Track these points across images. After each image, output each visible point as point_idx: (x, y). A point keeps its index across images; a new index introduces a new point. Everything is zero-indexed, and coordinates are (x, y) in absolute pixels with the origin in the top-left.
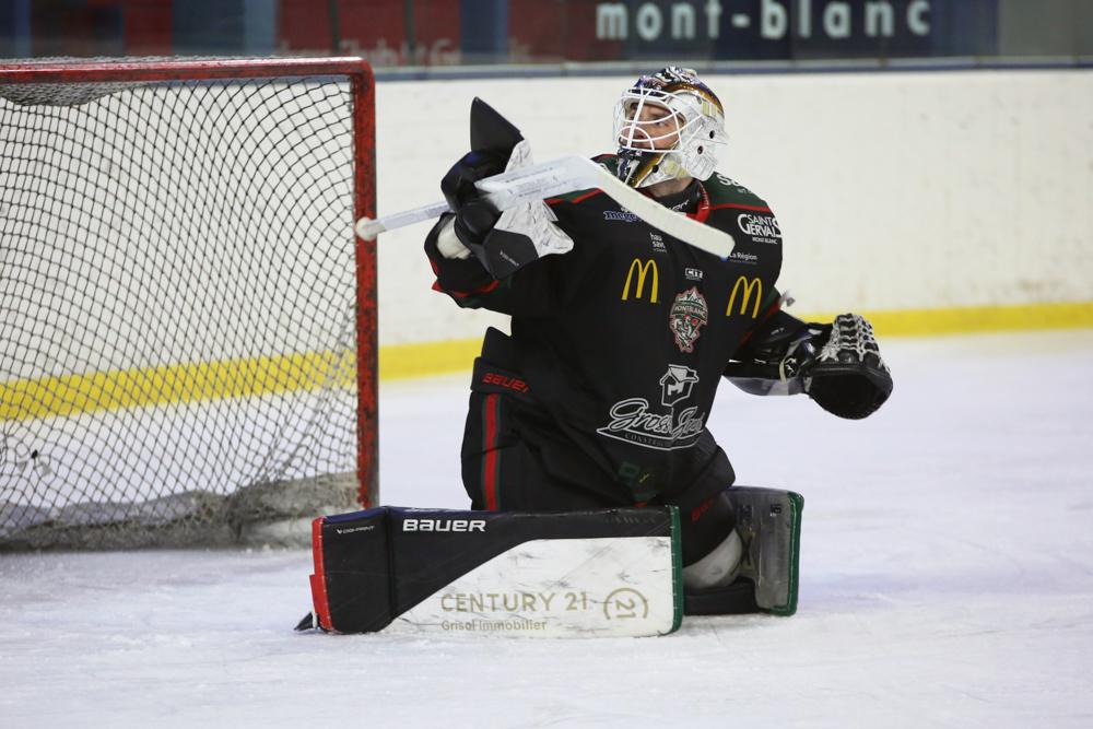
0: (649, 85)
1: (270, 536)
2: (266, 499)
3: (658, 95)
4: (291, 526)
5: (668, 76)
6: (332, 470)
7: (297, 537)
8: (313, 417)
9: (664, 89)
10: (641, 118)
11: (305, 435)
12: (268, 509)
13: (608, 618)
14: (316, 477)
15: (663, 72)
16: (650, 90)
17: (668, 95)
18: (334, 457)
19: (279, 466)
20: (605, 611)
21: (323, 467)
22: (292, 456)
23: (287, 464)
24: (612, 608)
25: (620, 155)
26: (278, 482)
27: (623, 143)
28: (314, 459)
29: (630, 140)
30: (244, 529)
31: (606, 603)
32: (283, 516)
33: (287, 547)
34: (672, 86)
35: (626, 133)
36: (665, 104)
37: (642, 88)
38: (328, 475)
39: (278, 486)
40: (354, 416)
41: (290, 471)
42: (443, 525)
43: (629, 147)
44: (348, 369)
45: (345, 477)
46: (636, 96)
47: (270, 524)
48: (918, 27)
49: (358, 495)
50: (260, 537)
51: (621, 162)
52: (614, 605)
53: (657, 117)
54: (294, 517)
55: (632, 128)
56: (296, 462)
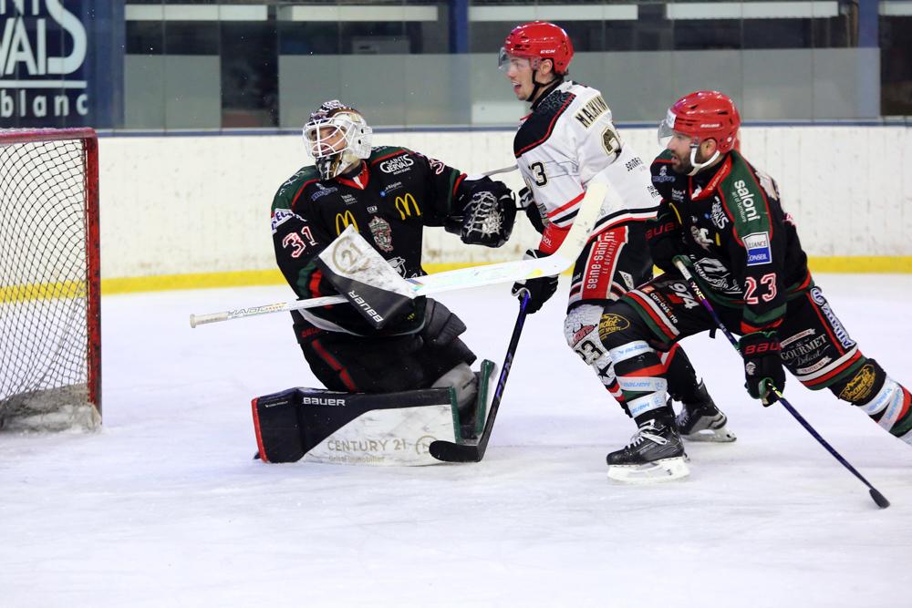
0: (318, 118)
1: (26, 425)
2: (26, 402)
3: (325, 121)
4: (42, 419)
5: (326, 109)
6: (72, 382)
7: (47, 425)
8: (58, 350)
9: (328, 116)
10: (321, 137)
11: (53, 362)
12: (28, 408)
13: (419, 453)
14: (62, 387)
15: (322, 107)
16: (320, 120)
17: (331, 119)
18: (73, 375)
19: (37, 381)
20: (417, 449)
21: (66, 381)
22: (45, 375)
23: (42, 380)
24: (420, 447)
25: (317, 163)
26: (35, 391)
27: (316, 155)
28: (60, 376)
29: (320, 152)
30: (6, 421)
31: (417, 445)
32: (36, 412)
33: (37, 431)
34: (331, 113)
35: (316, 149)
36: (331, 125)
37: (315, 121)
38: (69, 386)
39: (34, 394)
40: (85, 348)
41: (43, 385)
42: (323, 402)
43: (321, 156)
44: (81, 320)
45: (80, 387)
46: (313, 127)
47: (25, 417)
48: (82, 111)
49: (89, 397)
50: (18, 425)
51: (320, 166)
52: (421, 446)
53: (330, 133)
54: (44, 413)
55: (319, 145)
56: (47, 379)
